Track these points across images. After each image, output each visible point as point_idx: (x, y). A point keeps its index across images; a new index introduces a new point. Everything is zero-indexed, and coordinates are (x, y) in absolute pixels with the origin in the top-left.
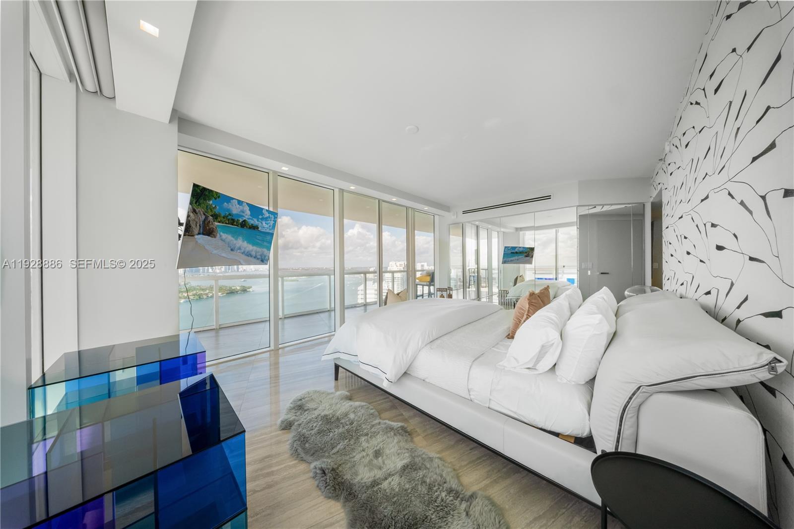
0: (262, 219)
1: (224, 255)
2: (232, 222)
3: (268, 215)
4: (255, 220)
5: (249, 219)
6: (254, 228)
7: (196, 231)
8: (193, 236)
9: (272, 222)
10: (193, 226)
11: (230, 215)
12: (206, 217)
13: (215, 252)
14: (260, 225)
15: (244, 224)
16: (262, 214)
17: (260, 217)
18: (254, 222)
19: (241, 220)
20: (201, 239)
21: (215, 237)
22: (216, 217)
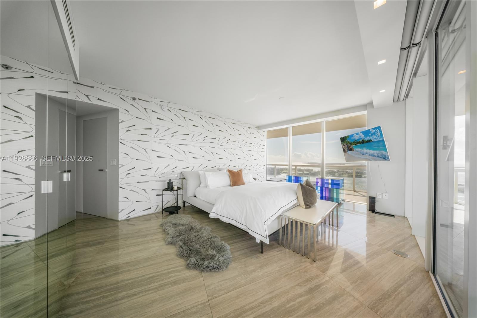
0: (372, 135)
1: (360, 157)
2: (358, 143)
3: (374, 131)
4: (368, 137)
5: (364, 138)
6: (370, 141)
7: (347, 150)
8: (346, 152)
9: (379, 134)
10: (345, 149)
11: (355, 141)
12: (348, 145)
13: (356, 156)
14: (372, 138)
15: (363, 142)
16: (370, 132)
17: (370, 134)
18: (368, 138)
19: (361, 141)
20: (349, 152)
21: (354, 151)
22: (351, 144)
